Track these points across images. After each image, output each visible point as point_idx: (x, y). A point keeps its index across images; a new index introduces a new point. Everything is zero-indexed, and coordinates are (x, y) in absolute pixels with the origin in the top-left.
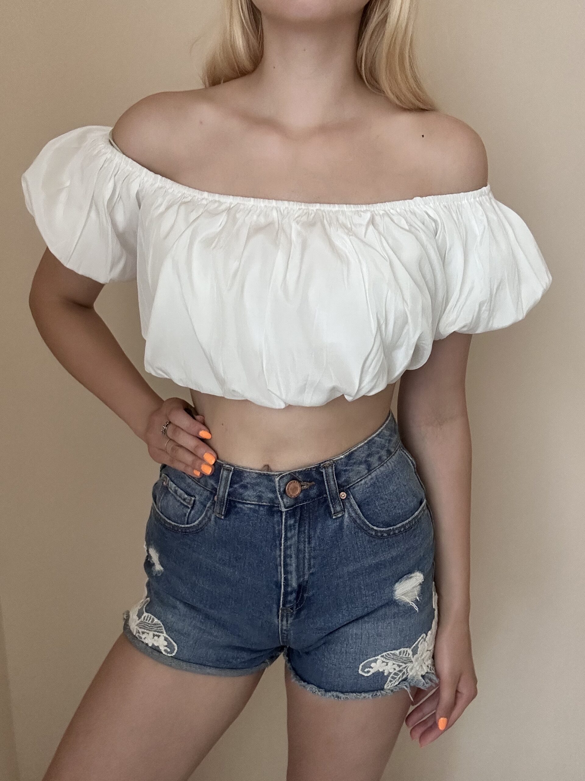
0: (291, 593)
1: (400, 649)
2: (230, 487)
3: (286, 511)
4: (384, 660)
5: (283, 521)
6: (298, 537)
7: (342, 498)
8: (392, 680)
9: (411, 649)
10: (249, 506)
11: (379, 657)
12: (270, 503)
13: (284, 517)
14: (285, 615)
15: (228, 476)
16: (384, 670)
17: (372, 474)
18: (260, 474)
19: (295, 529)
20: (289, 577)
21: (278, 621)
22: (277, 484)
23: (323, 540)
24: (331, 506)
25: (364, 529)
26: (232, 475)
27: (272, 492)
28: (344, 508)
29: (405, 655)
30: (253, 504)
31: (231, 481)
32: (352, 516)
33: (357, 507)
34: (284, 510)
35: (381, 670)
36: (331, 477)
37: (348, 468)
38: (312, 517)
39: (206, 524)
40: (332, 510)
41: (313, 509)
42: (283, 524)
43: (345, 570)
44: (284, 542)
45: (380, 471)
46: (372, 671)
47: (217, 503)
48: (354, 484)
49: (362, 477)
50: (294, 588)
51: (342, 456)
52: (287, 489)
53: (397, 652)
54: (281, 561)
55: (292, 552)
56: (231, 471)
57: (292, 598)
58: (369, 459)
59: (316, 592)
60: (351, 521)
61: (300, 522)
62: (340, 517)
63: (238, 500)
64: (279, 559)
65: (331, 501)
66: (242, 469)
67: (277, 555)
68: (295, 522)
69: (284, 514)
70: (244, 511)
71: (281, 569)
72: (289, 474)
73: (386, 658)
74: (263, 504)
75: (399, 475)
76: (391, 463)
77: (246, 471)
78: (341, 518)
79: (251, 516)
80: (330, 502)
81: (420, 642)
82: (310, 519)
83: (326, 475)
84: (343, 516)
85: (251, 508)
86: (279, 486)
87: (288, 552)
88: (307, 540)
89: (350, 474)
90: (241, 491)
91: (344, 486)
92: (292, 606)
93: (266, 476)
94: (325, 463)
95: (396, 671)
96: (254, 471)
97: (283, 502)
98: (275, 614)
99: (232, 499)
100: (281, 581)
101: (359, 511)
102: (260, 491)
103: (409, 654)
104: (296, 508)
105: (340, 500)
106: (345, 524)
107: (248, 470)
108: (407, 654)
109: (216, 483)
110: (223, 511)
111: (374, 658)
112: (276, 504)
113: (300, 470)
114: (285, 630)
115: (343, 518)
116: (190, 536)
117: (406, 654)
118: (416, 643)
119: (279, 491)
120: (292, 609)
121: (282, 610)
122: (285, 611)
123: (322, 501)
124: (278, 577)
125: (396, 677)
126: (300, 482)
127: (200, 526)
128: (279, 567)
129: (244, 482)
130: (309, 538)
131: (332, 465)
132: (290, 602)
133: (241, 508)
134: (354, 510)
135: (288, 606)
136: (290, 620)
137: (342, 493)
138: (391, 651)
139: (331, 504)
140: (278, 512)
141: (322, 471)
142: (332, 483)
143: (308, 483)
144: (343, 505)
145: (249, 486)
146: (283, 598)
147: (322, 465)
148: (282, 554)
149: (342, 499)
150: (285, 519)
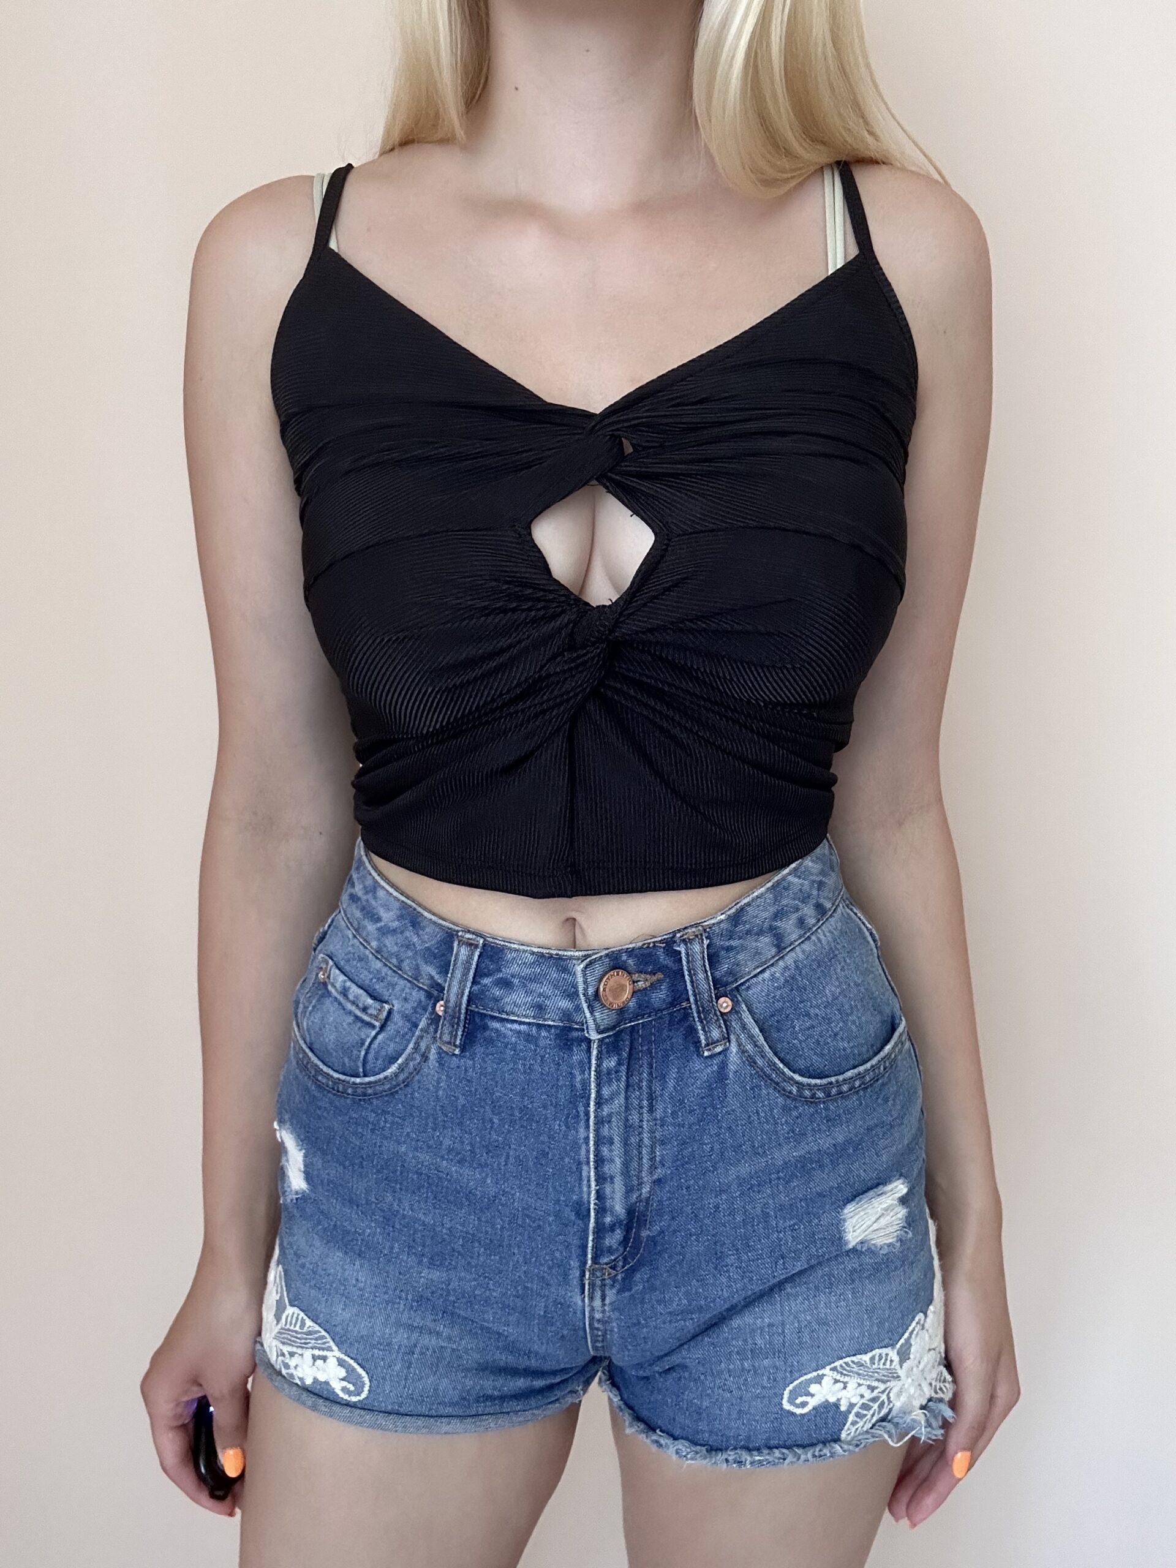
0: (612, 1229)
1: (871, 1351)
2: (474, 982)
3: (599, 1039)
4: (838, 1377)
5: (594, 1062)
6: (627, 1098)
7: (722, 1010)
8: (858, 1420)
9: (896, 1351)
10: (516, 1026)
11: (827, 1371)
12: (561, 1020)
13: (594, 1052)
14: (598, 1283)
15: (471, 957)
16: (839, 1400)
17: (786, 958)
18: (542, 955)
19: (618, 1080)
20: (608, 1190)
21: (583, 1301)
22: (580, 979)
23: (681, 1102)
24: (700, 1028)
25: (771, 1080)
26: (479, 956)
27: (568, 996)
28: (728, 1034)
29: (884, 1364)
30: (524, 1023)
31: (476, 969)
32: (747, 1051)
33: (756, 1031)
34: (594, 1036)
35: (832, 1400)
36: (699, 963)
37: (734, 943)
38: (655, 1053)
39: (417, 1070)
40: (702, 1037)
41: (657, 1034)
42: (593, 1069)
43: (733, 1172)
44: (596, 1110)
45: (803, 951)
46: (813, 1402)
47: (445, 1019)
48: (748, 980)
49: (765, 963)
50: (617, 1216)
51: (723, 917)
52: (601, 989)
53: (866, 1358)
54: (588, 1151)
55: (614, 1131)
56: (476, 946)
57: (613, 1240)
58: (779, 924)
59: (669, 1226)
60: (744, 1062)
61: (629, 1064)
62: (720, 1053)
63: (489, 1013)
64: (584, 1147)
65: (699, 1017)
66: (502, 943)
67: (580, 1139)
68: (619, 1064)
69: (595, 1046)
70: (505, 1037)
71: (589, 1172)
72: (607, 955)
73: (842, 1373)
74: (546, 1023)
75: (845, 961)
76: (826, 933)
77: (510, 949)
78: (721, 1057)
79: (521, 1050)
80: (697, 1019)
81: (915, 1332)
82: (652, 1057)
83: (688, 958)
84: (726, 1050)
85: (519, 1032)
86: (585, 982)
87: (605, 1131)
88: (645, 1103)
89: (740, 957)
90: (497, 992)
91: (726, 984)
92: (615, 1260)
93: (555, 958)
94: (686, 931)
95: (863, 1401)
96: (529, 948)
97: (594, 1020)
98: (575, 1282)
99: (476, 1010)
100: (589, 1202)
101: (761, 1039)
102: (540, 995)
103: (892, 1361)
104: (621, 1031)
105: (718, 1014)
106: (732, 1067)
107: (515, 946)
108: (888, 1362)
109: (439, 973)
110: (459, 1037)
111: (815, 1374)
112: (577, 1023)
113: (631, 946)
114: (599, 1321)
115: (726, 1056)
116: (375, 1102)
117: (886, 1360)
118: (906, 1335)
119: (584, 994)
120: (614, 1268)
121: (593, 1272)
122: (598, 1274)
123: (679, 1016)
124: (581, 1192)
125: (865, 1412)
126: (629, 973)
127: (402, 1077)
128: (585, 1167)
129: (506, 972)
130: (651, 1098)
131: (701, 935)
132: (610, 1250)
133: (497, 1030)
134: (751, 1037)
135: (606, 1260)
136: (611, 1295)
137: (722, 1000)
138: (854, 1355)
139: (698, 1024)
140: (582, 1041)
141: (678, 949)
142: (701, 976)
143: (648, 976)
144: (726, 1026)
145: (516, 981)
146: (593, 1241)
147: (678, 935)
148: (591, 1135)
149: (722, 1014)
150: (599, 1058)
